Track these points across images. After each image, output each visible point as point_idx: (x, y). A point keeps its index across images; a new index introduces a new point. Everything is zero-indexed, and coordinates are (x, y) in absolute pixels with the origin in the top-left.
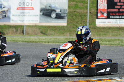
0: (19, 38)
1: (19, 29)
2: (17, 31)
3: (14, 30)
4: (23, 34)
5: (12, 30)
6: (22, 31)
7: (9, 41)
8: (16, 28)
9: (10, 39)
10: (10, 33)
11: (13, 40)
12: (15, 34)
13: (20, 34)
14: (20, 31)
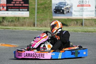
0: (78, 29)
1: (79, 22)
2: (77, 23)
4: (82, 26)
5: (74, 23)
6: (81, 24)
7: (71, 31)
8: (76, 21)
9: (72, 30)
10: (72, 25)
11: (75, 30)
12: (76, 26)
13: (80, 25)
14: (80, 23)
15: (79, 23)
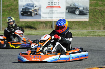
0: (48, 32)
1: (48, 24)
2: (47, 26)
3: (45, 25)
4: (51, 29)
5: (43, 25)
6: (51, 26)
7: (40, 35)
8: (46, 24)
9: (41, 33)
10: (41, 28)
11: (44, 33)
12: (45, 29)
13: (49, 28)
14: (50, 26)
15: (48, 26)
